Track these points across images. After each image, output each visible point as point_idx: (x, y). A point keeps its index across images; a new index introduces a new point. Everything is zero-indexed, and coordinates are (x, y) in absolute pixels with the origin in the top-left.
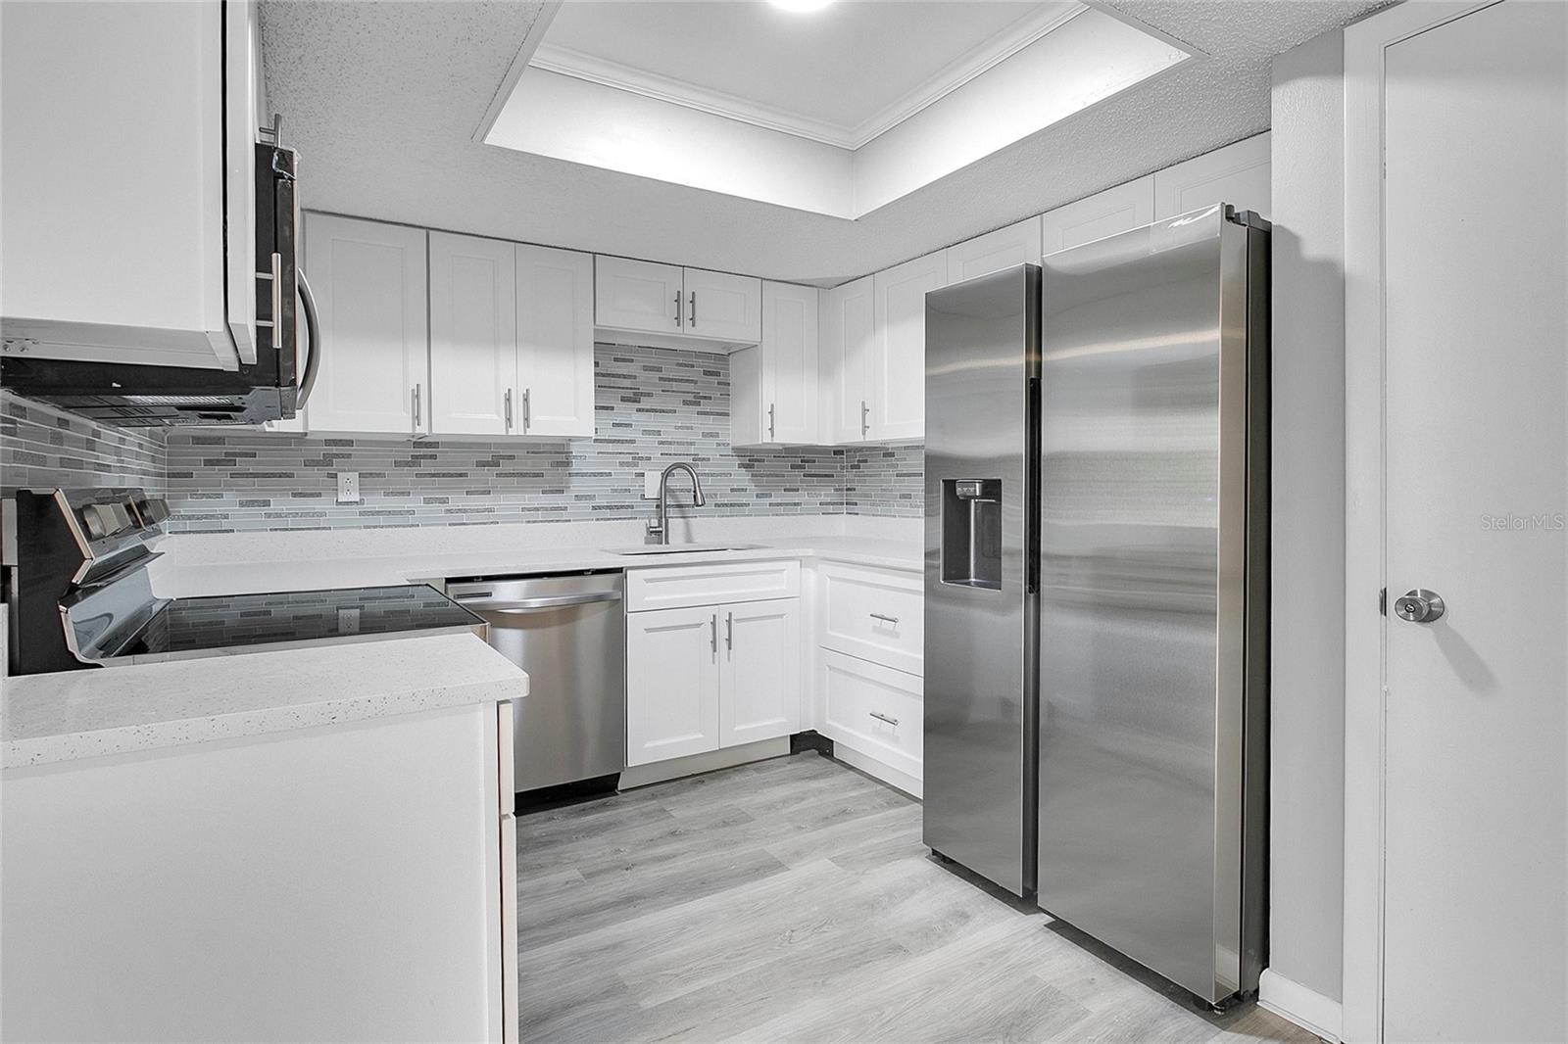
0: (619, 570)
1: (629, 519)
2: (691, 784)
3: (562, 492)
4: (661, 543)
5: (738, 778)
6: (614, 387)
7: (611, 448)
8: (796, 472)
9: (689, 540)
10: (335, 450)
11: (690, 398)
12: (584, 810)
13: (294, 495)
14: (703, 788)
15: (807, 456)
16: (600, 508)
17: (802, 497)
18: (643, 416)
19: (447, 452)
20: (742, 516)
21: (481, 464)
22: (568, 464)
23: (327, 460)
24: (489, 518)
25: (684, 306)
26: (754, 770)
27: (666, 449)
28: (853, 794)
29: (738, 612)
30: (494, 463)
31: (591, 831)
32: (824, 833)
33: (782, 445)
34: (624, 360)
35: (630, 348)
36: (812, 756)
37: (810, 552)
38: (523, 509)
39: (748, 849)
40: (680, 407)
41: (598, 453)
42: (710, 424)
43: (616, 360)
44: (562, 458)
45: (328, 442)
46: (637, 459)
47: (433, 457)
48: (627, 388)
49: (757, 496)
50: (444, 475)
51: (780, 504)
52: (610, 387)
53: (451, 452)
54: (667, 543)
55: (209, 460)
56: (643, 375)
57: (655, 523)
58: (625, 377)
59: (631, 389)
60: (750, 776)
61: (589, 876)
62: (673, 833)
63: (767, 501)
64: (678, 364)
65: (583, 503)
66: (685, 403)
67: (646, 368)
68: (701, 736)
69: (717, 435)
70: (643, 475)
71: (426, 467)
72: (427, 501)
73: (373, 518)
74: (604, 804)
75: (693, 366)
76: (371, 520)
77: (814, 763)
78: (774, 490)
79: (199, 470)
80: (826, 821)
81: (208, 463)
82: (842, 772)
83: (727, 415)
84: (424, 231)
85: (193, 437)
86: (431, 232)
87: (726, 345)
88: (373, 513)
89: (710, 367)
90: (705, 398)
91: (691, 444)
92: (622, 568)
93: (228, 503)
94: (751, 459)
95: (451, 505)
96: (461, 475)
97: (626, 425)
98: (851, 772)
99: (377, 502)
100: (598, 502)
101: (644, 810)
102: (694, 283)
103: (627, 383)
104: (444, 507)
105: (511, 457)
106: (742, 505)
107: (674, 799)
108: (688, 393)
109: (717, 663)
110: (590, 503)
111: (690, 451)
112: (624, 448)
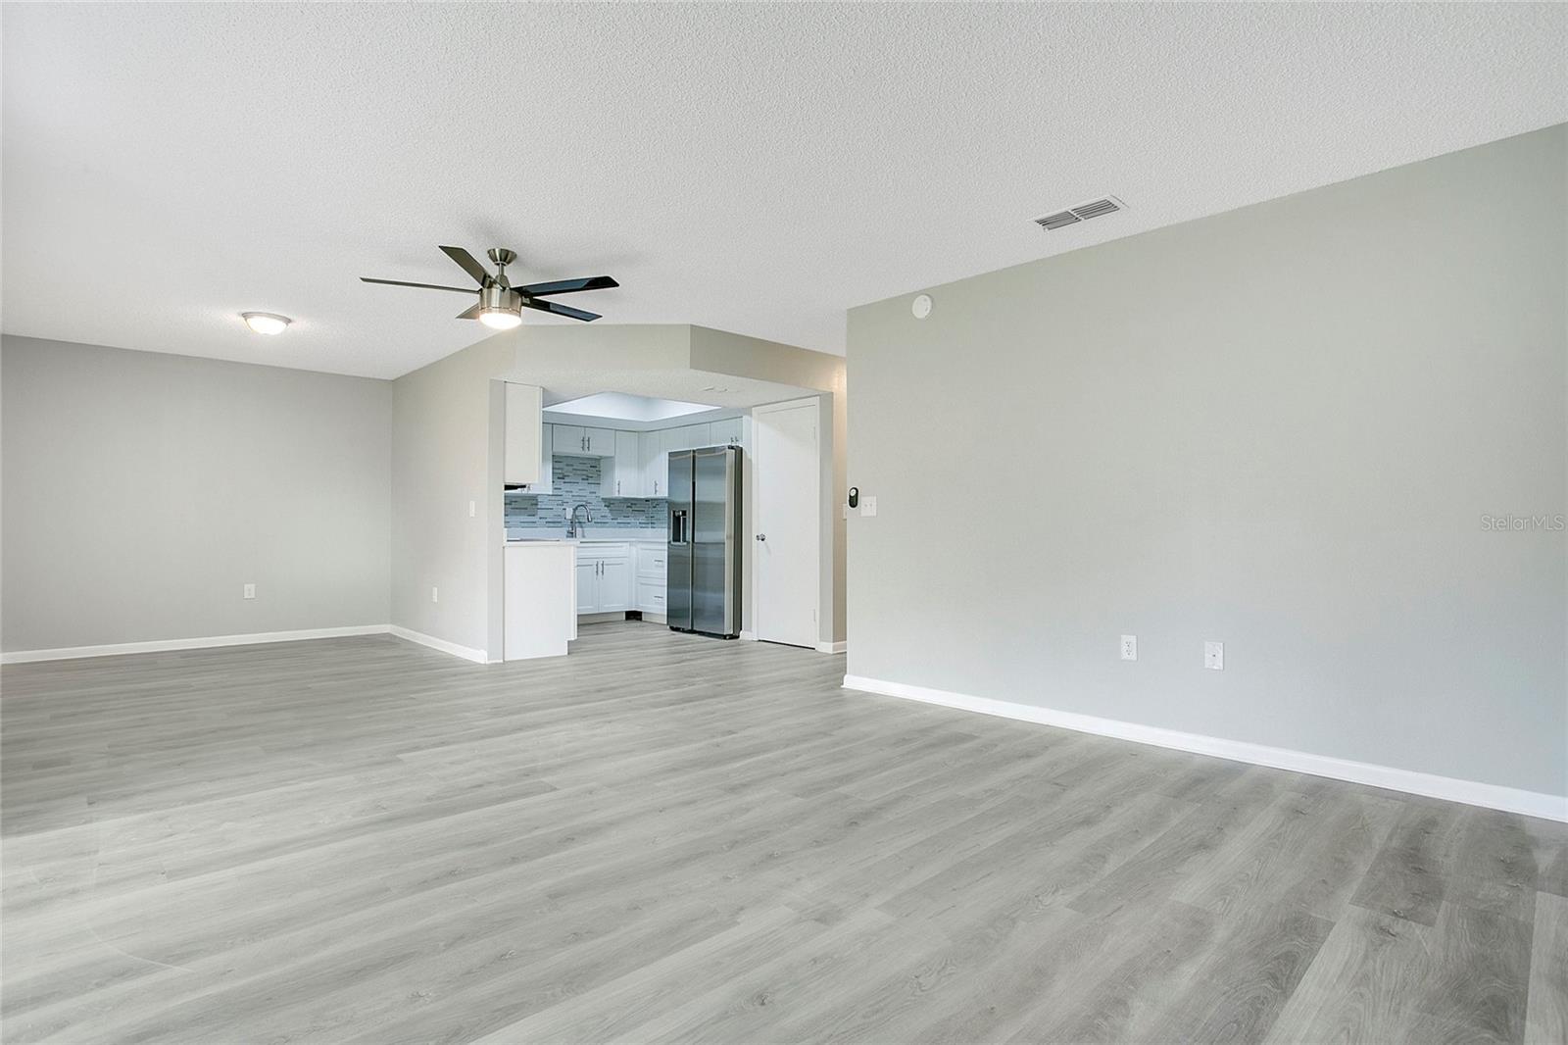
1: (560, 527)
3: (534, 516)
7: (554, 498)
8: (629, 509)
9: (584, 537)
11: (585, 477)
15: (634, 503)
16: (549, 523)
17: (631, 519)
18: (568, 485)
20: (606, 527)
22: (537, 504)
25: (585, 442)
27: (575, 498)
28: (648, 631)
29: (606, 561)
33: (623, 497)
34: (563, 463)
35: (566, 458)
37: (634, 540)
40: (581, 481)
41: (549, 500)
42: (593, 488)
44: (534, 502)
46: (564, 503)
49: (612, 519)
51: (622, 523)
56: (568, 468)
57: (570, 529)
59: (561, 474)
63: (616, 521)
64: (581, 464)
66: (583, 479)
67: (567, 465)
69: (596, 493)
70: (566, 509)
75: (587, 464)
77: (636, 624)
78: (619, 517)
83: (600, 484)
87: (601, 456)
89: (593, 465)
90: (591, 477)
91: (585, 496)
94: (609, 503)
97: (563, 489)
100: (548, 520)
106: (606, 523)
108: (584, 475)
109: (598, 580)
110: (544, 520)
111: (585, 499)
112: (559, 498)
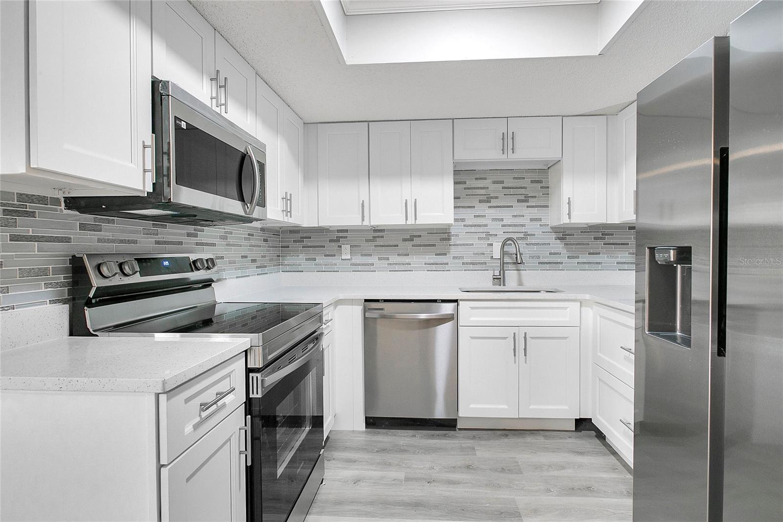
0: (456, 301)
1: (484, 270)
2: (500, 435)
3: (446, 254)
4: (500, 285)
5: (529, 439)
6: (475, 195)
7: (473, 229)
8: (598, 242)
9: (520, 283)
10: (341, 234)
11: (522, 197)
12: (433, 435)
13: (325, 256)
14: (506, 440)
15: (607, 231)
16: (467, 264)
17: (603, 258)
18: (493, 210)
19: (389, 234)
20: (559, 270)
21: (405, 240)
22: (449, 239)
23: (337, 240)
24: (407, 268)
25: (508, 141)
26: (543, 436)
27: (506, 229)
28: (604, 475)
29: (531, 332)
30: (411, 239)
31: (428, 450)
32: (566, 500)
33: (587, 224)
34: (481, 179)
35: (485, 171)
36: (590, 437)
37: (587, 297)
38: (425, 264)
39: (504, 495)
40: (515, 204)
41: (466, 233)
42: (535, 213)
43: (476, 179)
44: (445, 236)
45: (339, 231)
46: (488, 235)
47: (382, 237)
48: (483, 195)
49: (568, 257)
50: (387, 246)
51: (584, 263)
52: (473, 195)
53: (391, 234)
54: (504, 285)
55: (295, 240)
56: (493, 187)
57: (497, 273)
58: (481, 188)
59: (485, 195)
60: (540, 440)
61: (407, 479)
62: (468, 467)
63: (576, 260)
64: (514, 178)
65: (457, 261)
66: (519, 201)
67: (494, 182)
68: (506, 407)
69: (540, 220)
70: (492, 245)
71: (379, 242)
72: (380, 259)
73: (356, 267)
74: (445, 435)
75: (524, 178)
76: (356, 268)
77: (588, 442)
78: (581, 254)
79: (291, 244)
80: (572, 491)
81: (294, 241)
82: (604, 454)
83: (547, 206)
84: (367, 123)
85: (290, 231)
86: (370, 123)
87: (546, 162)
88: (355, 265)
89: (535, 178)
90: (532, 197)
91: (522, 225)
92: (457, 300)
93: (301, 259)
94: (564, 234)
95: (390, 261)
96: (395, 246)
97: (483, 216)
98: (612, 457)
99: (358, 259)
100: (465, 260)
101: (463, 445)
102: (514, 125)
103: (483, 192)
104: (387, 262)
105: (420, 236)
106: (557, 263)
107: (483, 442)
108: (521, 194)
109: (517, 362)
110: (461, 261)
111: (523, 229)
112: (481, 229)
